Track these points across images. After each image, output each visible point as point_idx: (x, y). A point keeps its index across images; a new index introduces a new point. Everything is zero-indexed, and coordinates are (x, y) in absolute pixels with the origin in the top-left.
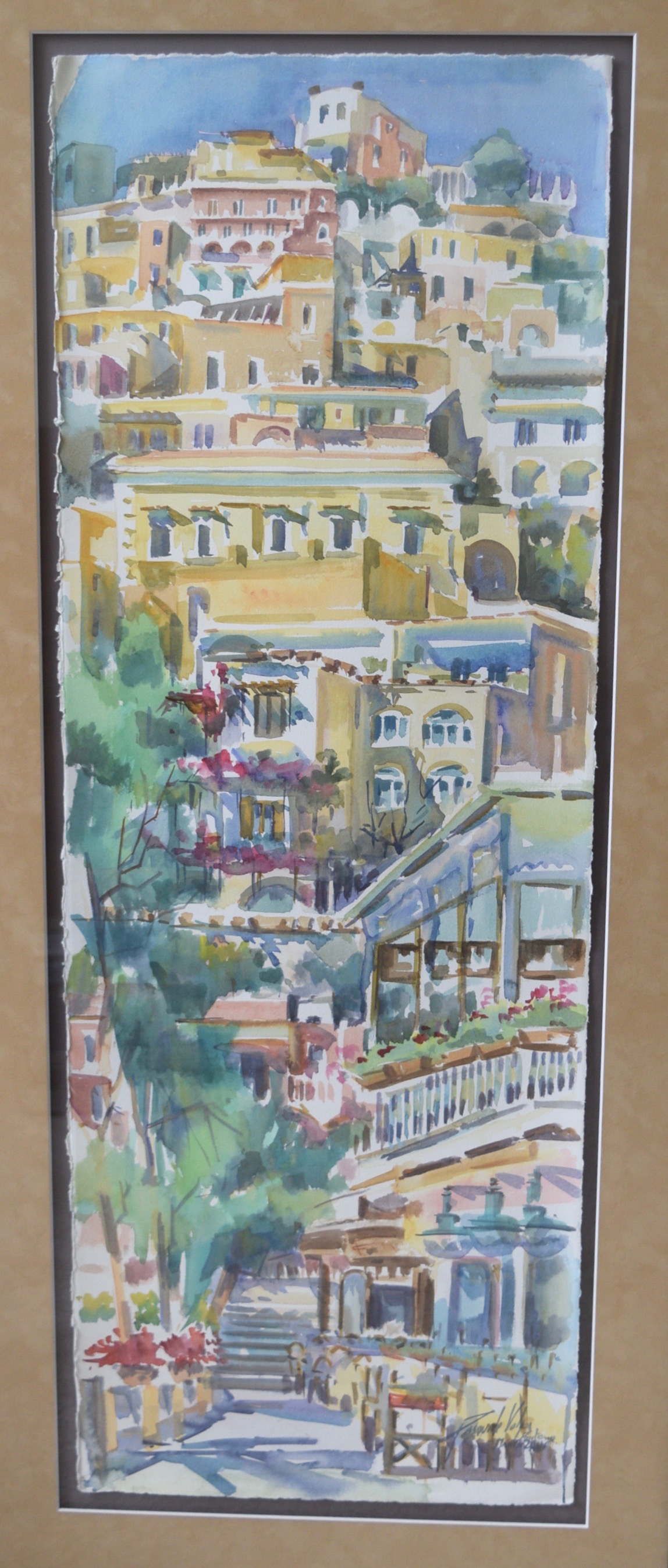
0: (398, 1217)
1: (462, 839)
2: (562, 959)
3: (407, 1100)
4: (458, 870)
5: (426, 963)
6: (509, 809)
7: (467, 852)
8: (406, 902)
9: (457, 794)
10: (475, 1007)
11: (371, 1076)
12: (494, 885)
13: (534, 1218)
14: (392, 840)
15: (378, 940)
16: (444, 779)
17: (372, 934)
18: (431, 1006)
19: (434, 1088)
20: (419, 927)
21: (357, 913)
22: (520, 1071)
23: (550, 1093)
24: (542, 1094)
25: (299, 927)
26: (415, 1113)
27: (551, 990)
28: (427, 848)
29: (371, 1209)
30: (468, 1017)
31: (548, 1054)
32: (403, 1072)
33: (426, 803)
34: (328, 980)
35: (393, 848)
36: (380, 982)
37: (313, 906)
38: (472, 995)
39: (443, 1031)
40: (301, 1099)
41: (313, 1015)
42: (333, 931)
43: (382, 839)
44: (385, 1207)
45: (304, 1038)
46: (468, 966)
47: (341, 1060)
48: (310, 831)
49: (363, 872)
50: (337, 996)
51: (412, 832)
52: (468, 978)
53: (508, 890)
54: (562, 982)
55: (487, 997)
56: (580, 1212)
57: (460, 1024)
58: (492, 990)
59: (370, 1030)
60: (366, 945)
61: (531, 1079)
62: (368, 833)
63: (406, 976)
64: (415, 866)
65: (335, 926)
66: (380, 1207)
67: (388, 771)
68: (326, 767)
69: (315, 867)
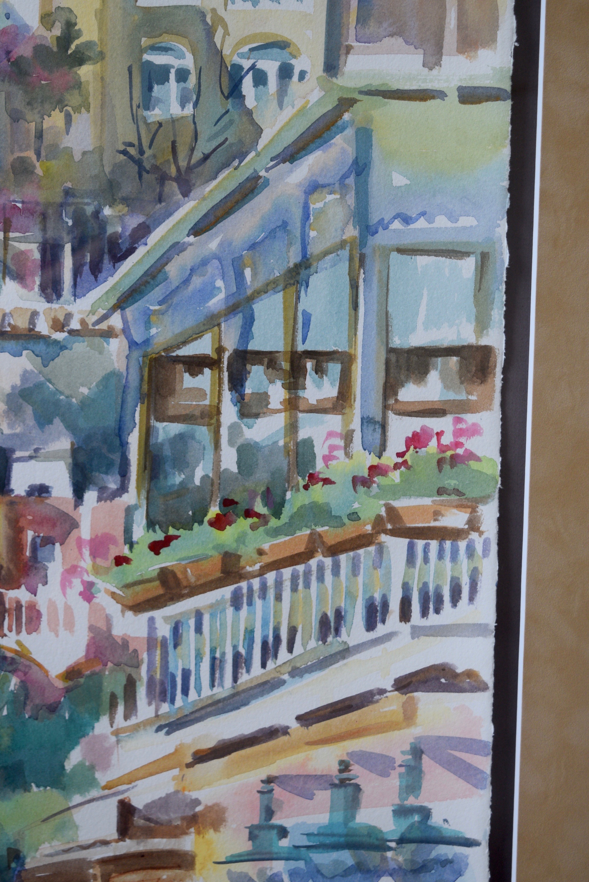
0: (185, 833)
1: (291, 171)
2: (457, 381)
3: (199, 629)
4: (284, 225)
5: (230, 390)
6: (370, 120)
7: (299, 194)
8: (197, 282)
9: (282, 92)
10: (314, 466)
11: (138, 588)
12: (345, 253)
13: (412, 826)
14: (173, 171)
15: (149, 350)
16: (261, 65)
17: (138, 338)
18: (239, 463)
19: (245, 606)
20: (219, 325)
21: (113, 301)
22: (388, 575)
23: (437, 611)
24: (424, 613)
25: (13, 327)
26: (213, 651)
27: (439, 435)
28: (232, 185)
29: (138, 821)
30: (302, 483)
31: (434, 544)
32: (193, 580)
33: (229, 106)
34: (63, 421)
35: (175, 184)
36: (153, 422)
37: (36, 288)
38: (309, 443)
39: (260, 507)
40: (19, 632)
41: (38, 481)
42: (71, 332)
43: (156, 168)
44: (163, 817)
45: (22, 523)
46: (301, 393)
47: (87, 562)
48: (31, 154)
49: (123, 228)
50: (79, 448)
51: (206, 157)
52: (300, 415)
53: (368, 261)
54: (458, 420)
55: (332, 448)
56: (488, 813)
57: (289, 495)
58: (340, 435)
59: (136, 507)
60: (127, 357)
61: (406, 588)
62: (131, 157)
63: (197, 413)
64: (212, 218)
65: (75, 325)
66: (153, 817)
67: (166, 50)
68: (58, 38)
69: (39, 220)
